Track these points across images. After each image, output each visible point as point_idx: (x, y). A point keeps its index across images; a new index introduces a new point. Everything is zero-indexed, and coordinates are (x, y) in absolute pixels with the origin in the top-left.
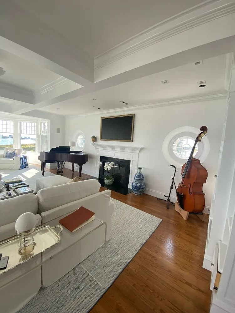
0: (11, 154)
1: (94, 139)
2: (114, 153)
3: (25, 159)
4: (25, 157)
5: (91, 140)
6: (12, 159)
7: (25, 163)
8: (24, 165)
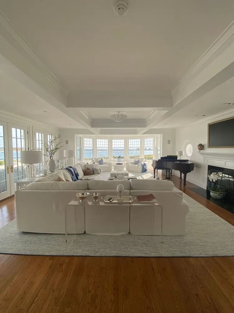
0: (137, 161)
1: (201, 147)
2: (225, 162)
3: (145, 165)
4: (145, 164)
5: (197, 148)
6: (137, 165)
7: (145, 168)
8: (144, 170)
